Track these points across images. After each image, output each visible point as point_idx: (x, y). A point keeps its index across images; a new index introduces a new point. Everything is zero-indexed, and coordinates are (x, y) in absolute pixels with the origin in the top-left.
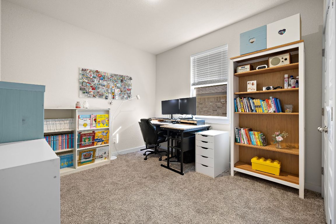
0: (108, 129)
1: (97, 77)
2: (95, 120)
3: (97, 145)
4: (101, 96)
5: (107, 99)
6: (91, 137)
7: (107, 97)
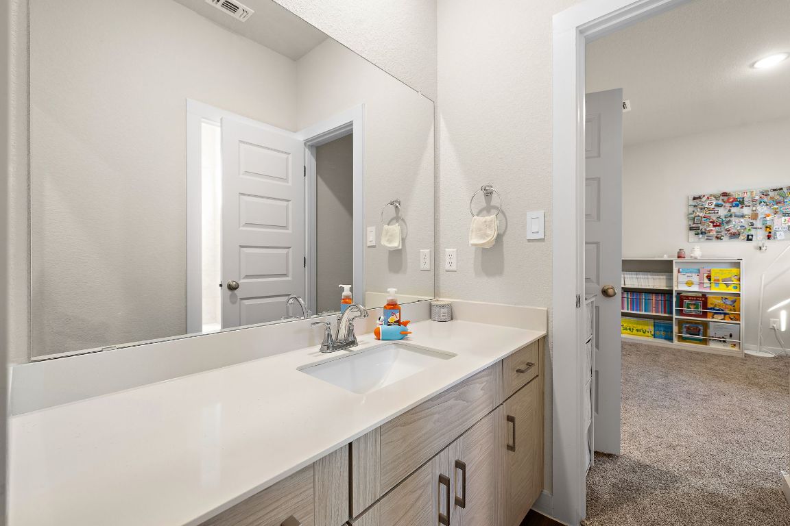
0: (738, 295)
1: (724, 204)
2: (709, 278)
3: (713, 318)
4: (735, 236)
5: (751, 240)
6: (700, 303)
7: (750, 237)
